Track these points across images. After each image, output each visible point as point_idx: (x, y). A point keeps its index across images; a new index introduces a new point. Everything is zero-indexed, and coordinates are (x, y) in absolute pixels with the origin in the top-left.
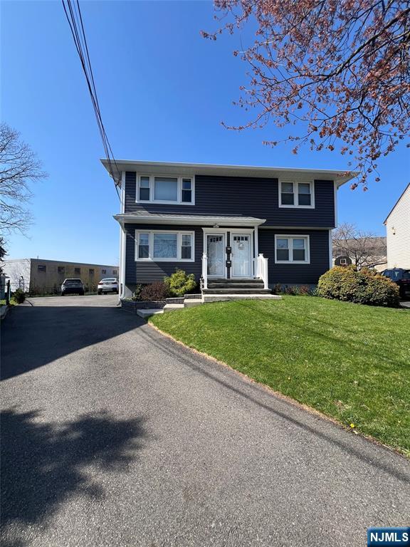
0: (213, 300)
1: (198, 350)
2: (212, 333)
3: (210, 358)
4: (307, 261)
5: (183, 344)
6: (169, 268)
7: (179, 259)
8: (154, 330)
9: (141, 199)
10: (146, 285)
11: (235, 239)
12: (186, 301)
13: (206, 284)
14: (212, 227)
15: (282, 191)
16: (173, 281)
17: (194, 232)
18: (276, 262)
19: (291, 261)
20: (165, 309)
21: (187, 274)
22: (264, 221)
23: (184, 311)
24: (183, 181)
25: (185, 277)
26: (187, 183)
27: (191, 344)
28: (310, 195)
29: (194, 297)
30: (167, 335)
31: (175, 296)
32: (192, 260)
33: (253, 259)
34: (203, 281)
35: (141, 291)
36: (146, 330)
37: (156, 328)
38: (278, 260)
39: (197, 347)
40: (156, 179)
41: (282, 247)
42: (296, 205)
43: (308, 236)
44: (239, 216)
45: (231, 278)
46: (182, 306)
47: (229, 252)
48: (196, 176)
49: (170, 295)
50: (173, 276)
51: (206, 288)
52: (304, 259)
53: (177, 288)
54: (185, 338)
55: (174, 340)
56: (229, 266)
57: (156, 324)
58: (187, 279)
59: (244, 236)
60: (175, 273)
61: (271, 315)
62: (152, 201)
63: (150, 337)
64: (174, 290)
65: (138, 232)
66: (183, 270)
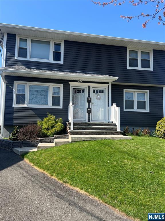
0: (79, 139)
1: (71, 185)
2: (81, 168)
3: (82, 192)
4: (147, 110)
5: (57, 179)
6: (42, 113)
7: (50, 106)
8: (30, 166)
9: (19, 56)
10: (22, 127)
11: (94, 91)
12: (56, 140)
13: (72, 126)
14: (76, 81)
15: (130, 56)
16: (45, 123)
17: (62, 85)
18: (125, 110)
19: (135, 109)
20: (39, 147)
21: (56, 118)
22: (117, 78)
23: (55, 149)
24: (54, 44)
25: (55, 120)
26: (57, 46)
27: (64, 180)
28: (149, 61)
29: (63, 137)
30: (41, 171)
31: (46, 136)
32: (61, 107)
33: (107, 108)
34: (70, 124)
35: (17, 132)
36: (23, 167)
37: (32, 164)
38: (126, 108)
39: (70, 182)
40: (33, 41)
41: (129, 98)
42: (140, 68)
43: (148, 91)
44: (97, 74)
45: (91, 122)
46: (53, 144)
47: (89, 101)
48: (65, 41)
49: (42, 136)
50: (45, 119)
51: (72, 129)
52: (145, 108)
53: (48, 129)
54: (58, 174)
55: (49, 175)
56: (89, 112)
57: (32, 161)
58: (57, 122)
59: (101, 89)
60: (47, 117)
61: (127, 153)
62: (28, 58)
63: (27, 172)
64: (46, 131)
65: (16, 83)
66: (54, 115)
